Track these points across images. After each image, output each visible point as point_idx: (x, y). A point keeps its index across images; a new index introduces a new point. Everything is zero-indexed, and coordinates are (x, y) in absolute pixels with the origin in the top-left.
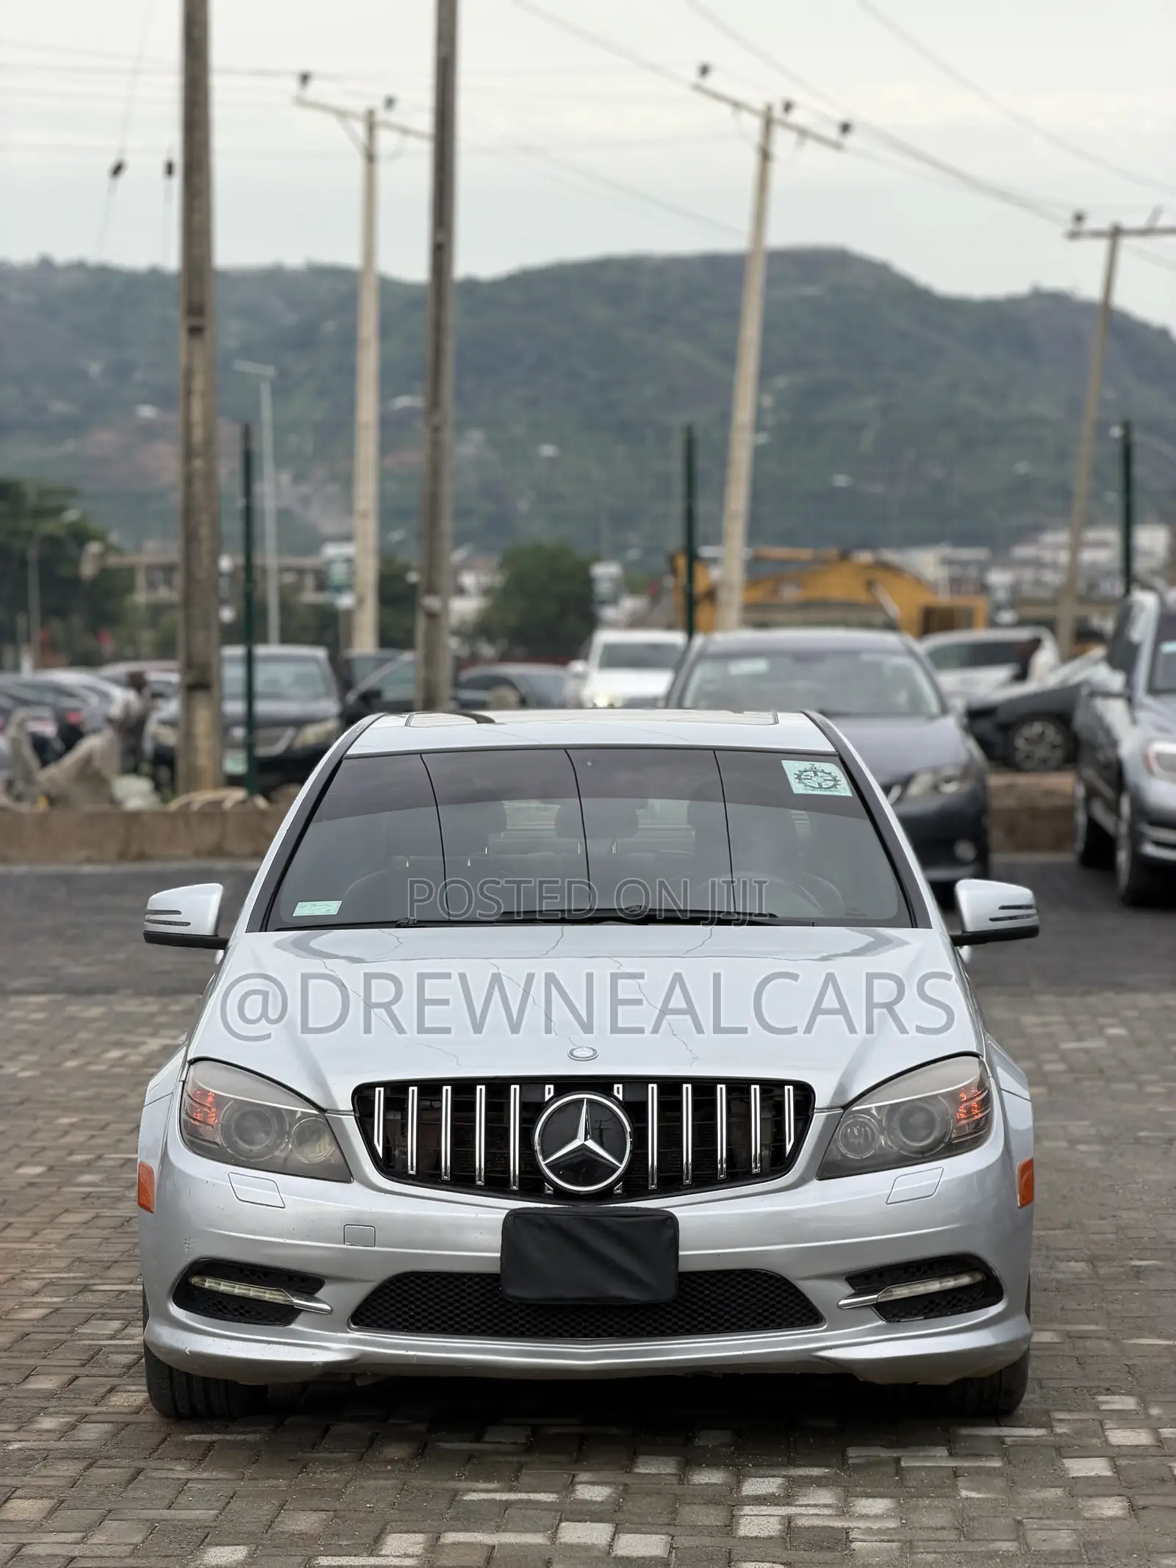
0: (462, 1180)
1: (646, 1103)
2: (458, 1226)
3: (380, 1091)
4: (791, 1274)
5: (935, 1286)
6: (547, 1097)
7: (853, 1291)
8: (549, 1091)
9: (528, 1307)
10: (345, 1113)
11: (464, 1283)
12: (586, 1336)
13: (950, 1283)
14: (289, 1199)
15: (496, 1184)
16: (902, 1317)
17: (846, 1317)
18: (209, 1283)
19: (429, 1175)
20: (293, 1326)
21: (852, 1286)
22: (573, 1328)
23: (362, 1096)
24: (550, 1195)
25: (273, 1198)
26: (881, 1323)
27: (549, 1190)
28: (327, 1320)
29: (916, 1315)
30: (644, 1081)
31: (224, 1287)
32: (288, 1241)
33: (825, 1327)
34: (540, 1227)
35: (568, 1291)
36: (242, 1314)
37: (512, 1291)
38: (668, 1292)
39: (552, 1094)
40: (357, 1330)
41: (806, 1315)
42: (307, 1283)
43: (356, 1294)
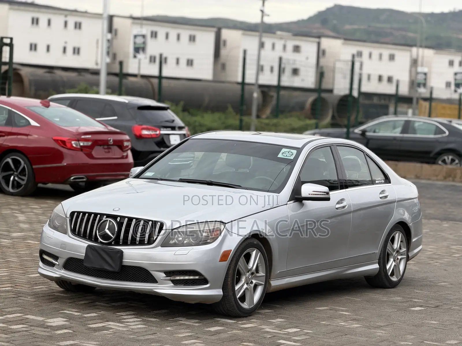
0: (84, 236)
1: (124, 223)
3: (76, 213)
4: (148, 269)
5: (187, 278)
6: (104, 219)
7: (165, 276)
8: (104, 217)
10: (68, 218)
13: (192, 277)
14: (54, 237)
15: (90, 238)
16: (178, 284)
17: (163, 282)
18: (44, 256)
19: (78, 234)
20: (54, 268)
21: (165, 274)
23: (72, 213)
24: (99, 242)
25: (51, 236)
26: (172, 285)
28: (58, 267)
29: (182, 284)
30: (125, 217)
32: (52, 247)
33: (157, 284)
34: (93, 250)
36: (47, 264)
37: (85, 264)
38: (117, 269)
40: (64, 270)
41: (153, 280)
42: (56, 258)
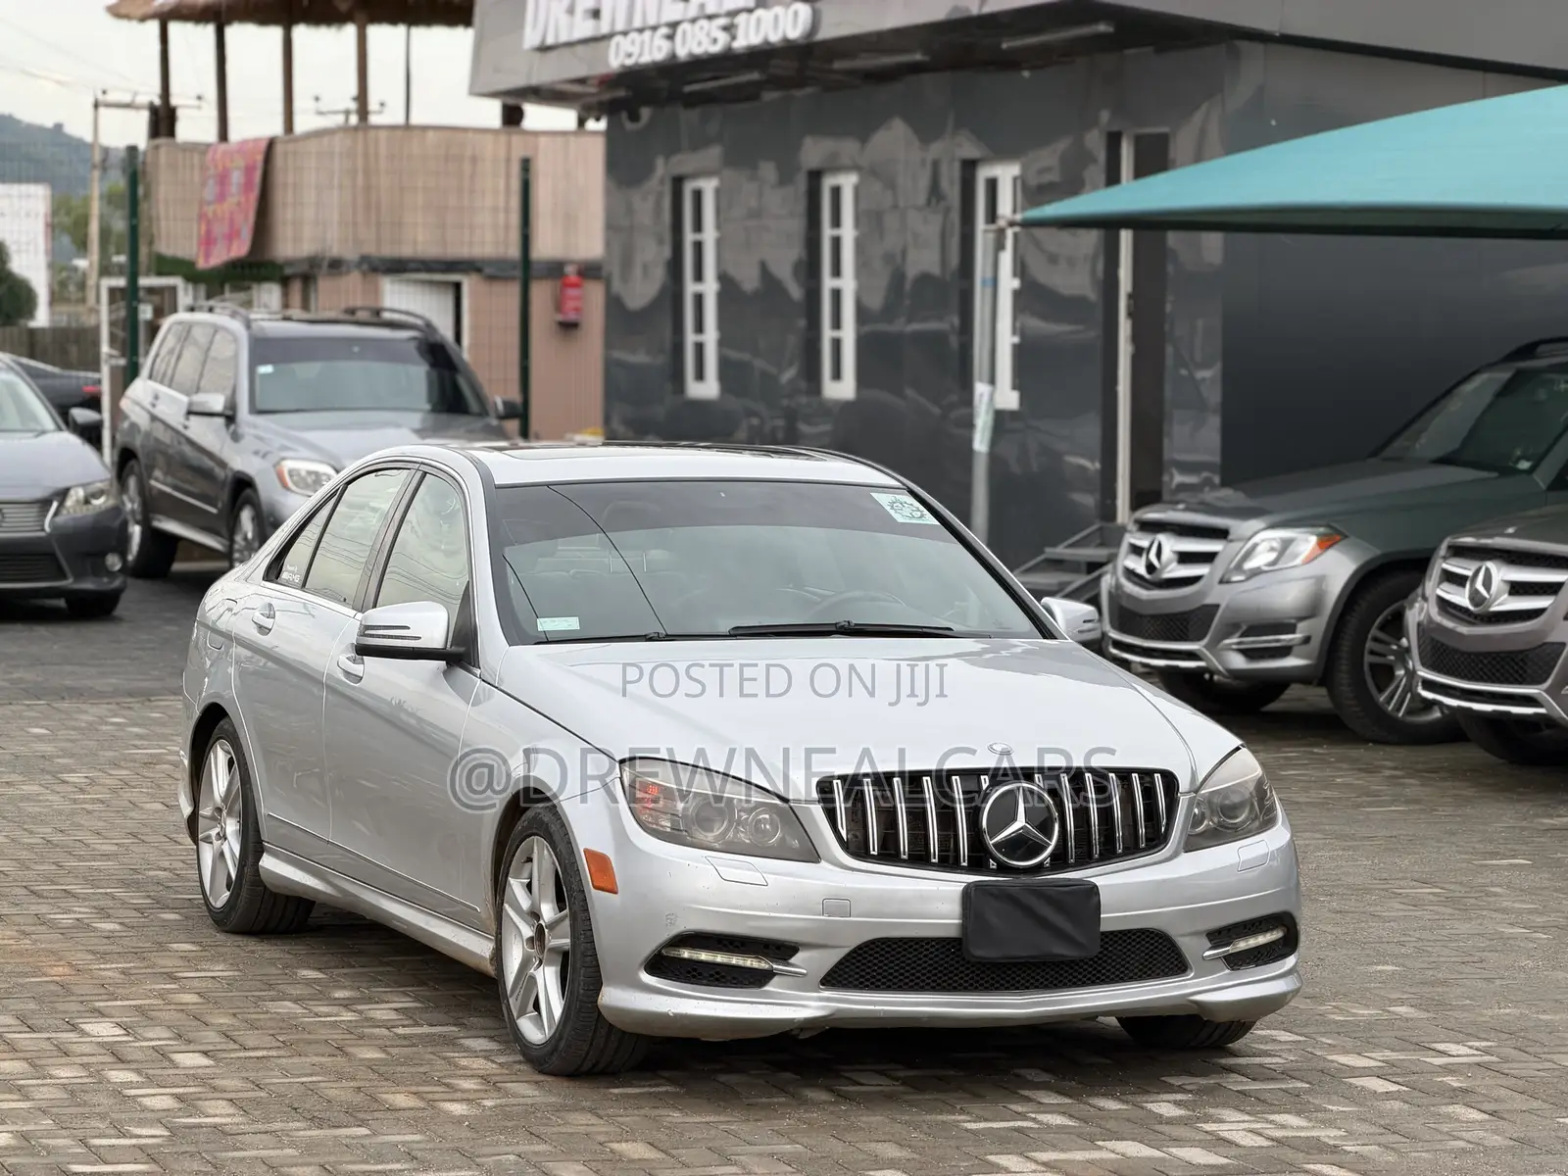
0: (919, 858)
1: (1058, 790)
2: (923, 897)
4: (1173, 932)
5: (1262, 940)
6: (984, 786)
7: (1211, 945)
8: (985, 781)
9: (984, 965)
11: (922, 946)
12: (1017, 989)
13: (1271, 937)
14: (770, 878)
15: (949, 862)
16: (1240, 966)
17: (1207, 967)
18: (686, 954)
19: (888, 854)
20: (766, 988)
21: (1210, 941)
22: (1008, 982)
24: (993, 869)
25: (757, 878)
26: (1227, 971)
27: (993, 864)
28: (801, 982)
29: (1249, 964)
31: (704, 956)
32: (772, 914)
33: (1192, 975)
34: (994, 897)
35: (1020, 950)
36: (717, 980)
38: (1092, 948)
39: (988, 783)
40: (825, 990)
41: (1179, 965)
42: (781, 950)
43: (830, 959)
